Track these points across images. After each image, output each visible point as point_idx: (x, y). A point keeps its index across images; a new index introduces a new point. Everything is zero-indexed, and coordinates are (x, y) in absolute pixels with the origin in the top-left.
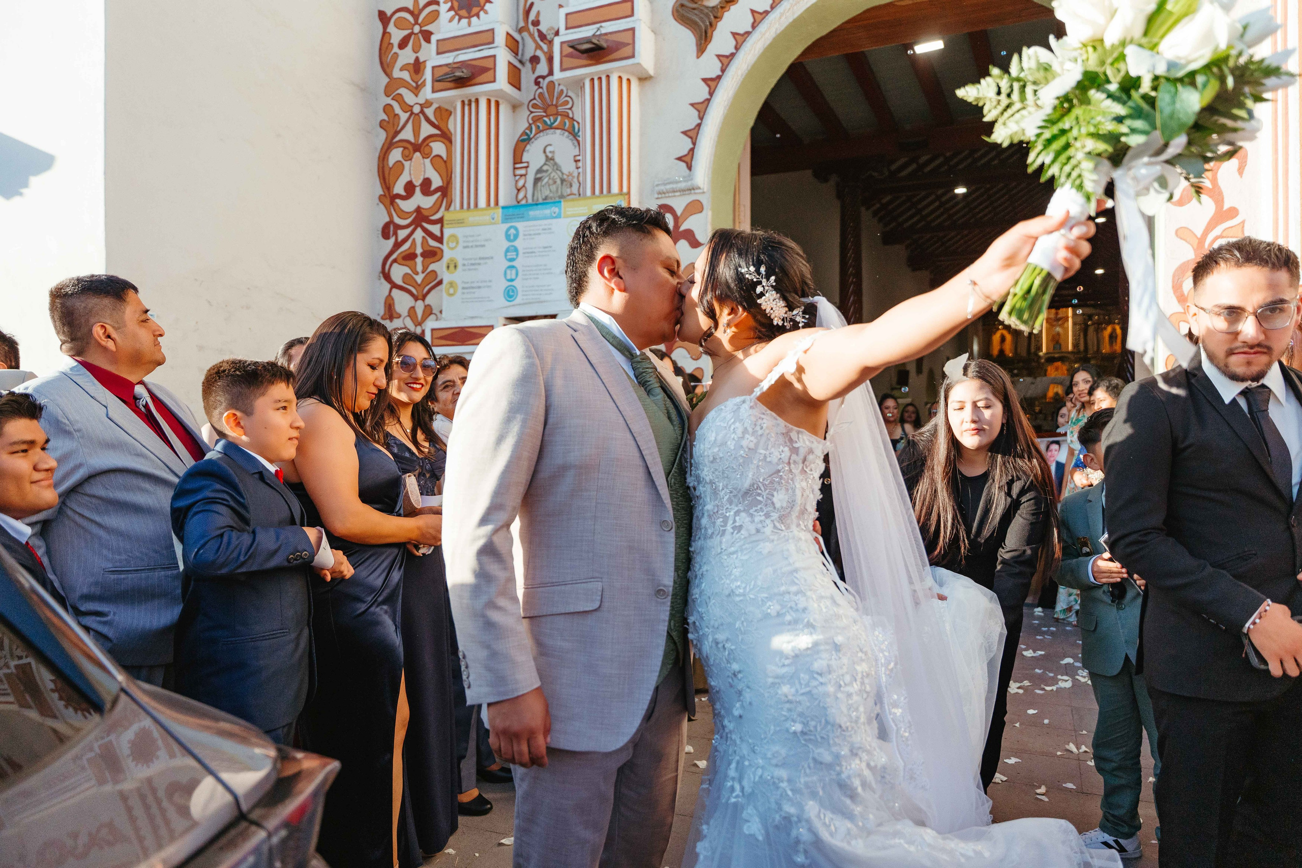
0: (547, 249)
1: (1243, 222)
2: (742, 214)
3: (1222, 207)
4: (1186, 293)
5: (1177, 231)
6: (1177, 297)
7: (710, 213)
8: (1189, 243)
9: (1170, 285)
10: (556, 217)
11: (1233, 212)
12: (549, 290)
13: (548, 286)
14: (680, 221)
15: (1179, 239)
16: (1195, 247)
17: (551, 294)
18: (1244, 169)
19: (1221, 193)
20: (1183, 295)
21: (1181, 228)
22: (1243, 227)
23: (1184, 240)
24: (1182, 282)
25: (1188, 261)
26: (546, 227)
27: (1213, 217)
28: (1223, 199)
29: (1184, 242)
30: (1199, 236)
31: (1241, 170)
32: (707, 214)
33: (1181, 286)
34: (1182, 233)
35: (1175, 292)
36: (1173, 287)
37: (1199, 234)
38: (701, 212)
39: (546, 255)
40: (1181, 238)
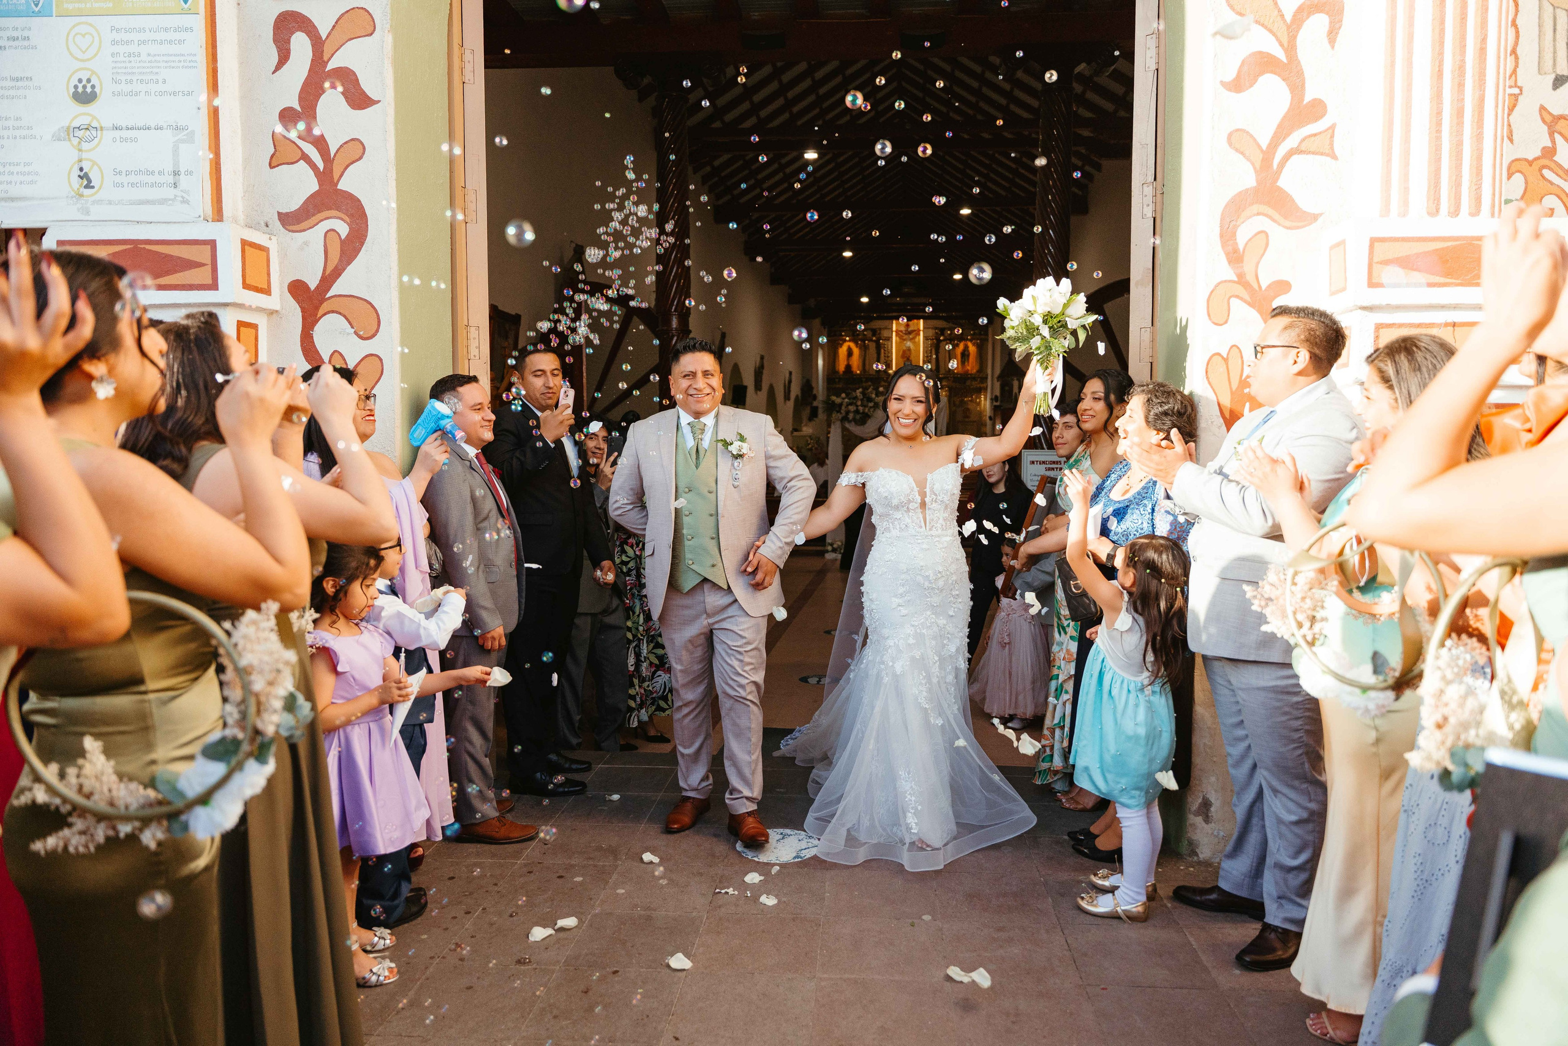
0: (20, 84)
1: (1333, 127)
2: (468, 68)
3: (1303, 95)
4: (1241, 247)
5: (1230, 136)
6: (1227, 254)
7: (389, 39)
8: (1248, 159)
9: (1217, 230)
10: (38, 14)
11: (1317, 109)
12: (29, 173)
13: (26, 164)
14: (327, 50)
15: (1234, 152)
16: (1258, 167)
17: (32, 182)
18: (1337, 33)
19: (1300, 74)
20: (1236, 250)
21: (1238, 130)
22: (1332, 136)
23: (1242, 153)
24: (1236, 227)
25: (1247, 190)
26: (15, 34)
27: (1287, 113)
28: (1303, 85)
29: (1241, 156)
30: (1264, 147)
31: (1332, 35)
32: (383, 39)
33: (1234, 234)
34: (1238, 139)
35: (1224, 245)
36: (1222, 236)
37: (1264, 143)
38: (371, 34)
39: (19, 97)
40: (1237, 150)
